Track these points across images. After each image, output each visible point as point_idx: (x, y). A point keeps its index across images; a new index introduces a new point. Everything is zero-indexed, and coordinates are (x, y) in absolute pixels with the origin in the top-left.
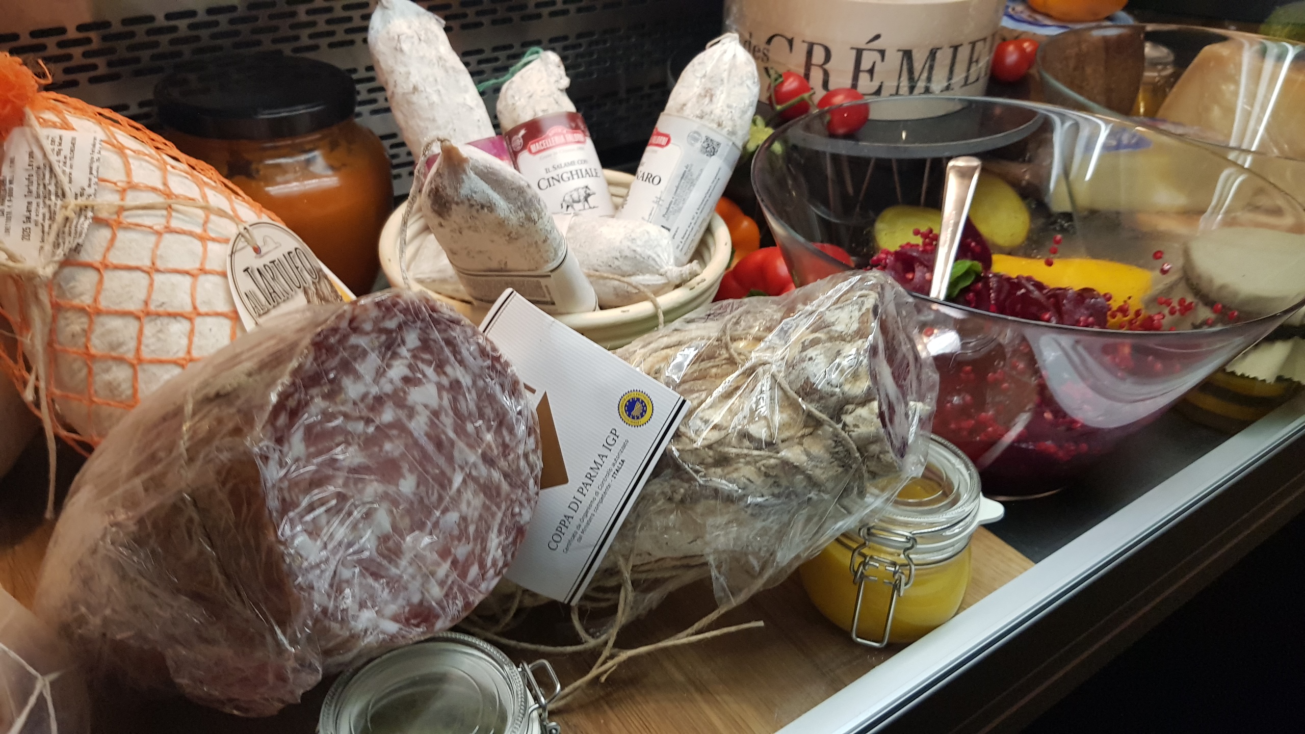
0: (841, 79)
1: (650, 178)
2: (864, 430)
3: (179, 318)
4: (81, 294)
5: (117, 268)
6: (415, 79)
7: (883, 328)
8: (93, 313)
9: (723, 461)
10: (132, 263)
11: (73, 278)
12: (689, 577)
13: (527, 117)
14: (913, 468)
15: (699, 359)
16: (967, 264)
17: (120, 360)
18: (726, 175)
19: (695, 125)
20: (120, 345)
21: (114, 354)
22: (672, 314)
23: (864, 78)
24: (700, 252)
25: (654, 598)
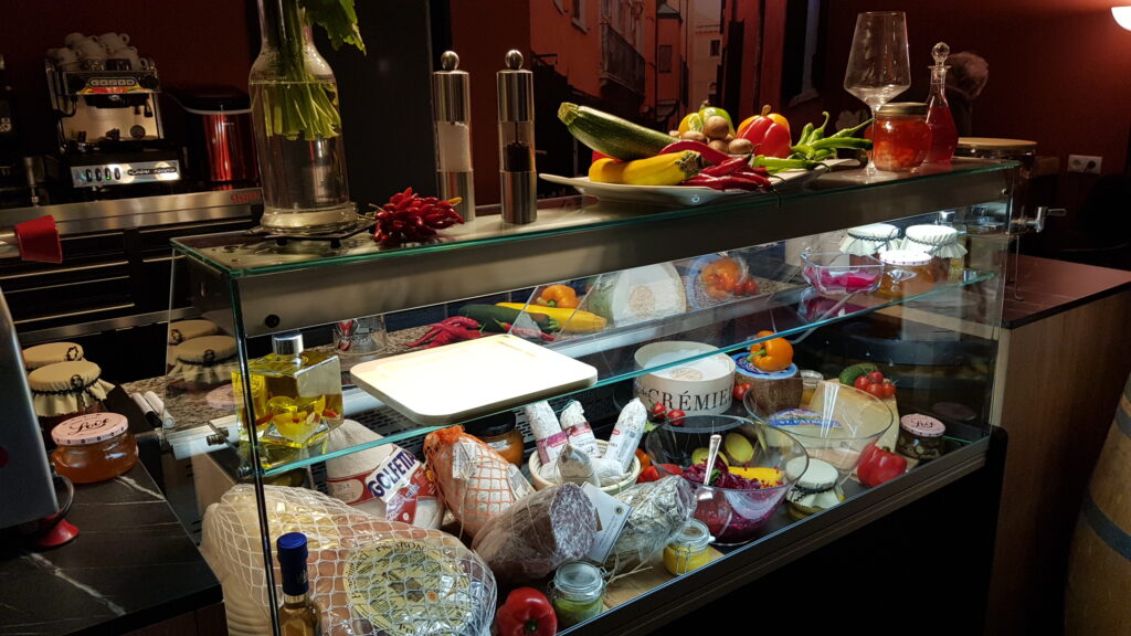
0: (676, 406)
1: (614, 445)
2: (674, 514)
4: (475, 485)
5: (483, 478)
6: (539, 415)
7: (679, 489)
8: (477, 490)
9: (641, 523)
10: (486, 477)
11: (473, 481)
12: (633, 557)
13: (572, 424)
14: (688, 524)
15: (634, 498)
16: (716, 471)
17: (485, 502)
18: (638, 443)
19: (627, 428)
20: (484, 498)
21: (483, 500)
22: (624, 488)
23: (684, 405)
24: (630, 468)
25: (624, 563)
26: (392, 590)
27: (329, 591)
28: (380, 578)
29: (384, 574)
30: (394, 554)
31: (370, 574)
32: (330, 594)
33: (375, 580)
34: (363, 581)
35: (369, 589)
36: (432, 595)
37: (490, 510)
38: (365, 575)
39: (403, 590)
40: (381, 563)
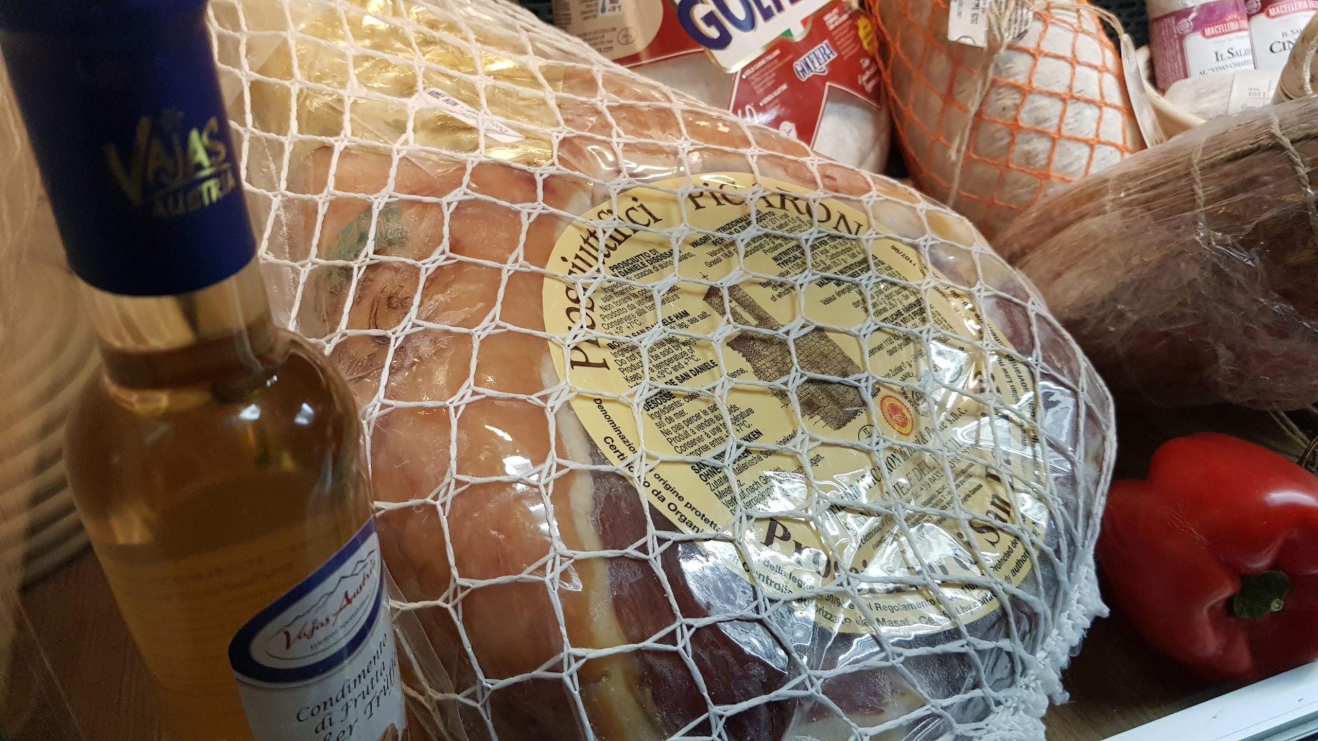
3: (1092, 105)
4: (1017, 74)
5: (1047, 55)
8: (1024, 91)
10: (1060, 53)
11: (1010, 60)
17: (1042, 133)
20: (1046, 120)
21: (1039, 128)
26: (737, 360)
27: (472, 321)
28: (696, 306)
29: (712, 293)
30: (753, 231)
31: (658, 283)
32: (479, 333)
33: (674, 308)
34: (628, 308)
35: (647, 341)
36: (894, 409)
37: (1059, 161)
38: (636, 283)
39: (784, 371)
40: (703, 252)
